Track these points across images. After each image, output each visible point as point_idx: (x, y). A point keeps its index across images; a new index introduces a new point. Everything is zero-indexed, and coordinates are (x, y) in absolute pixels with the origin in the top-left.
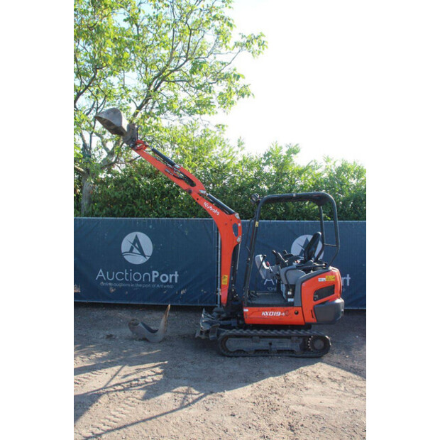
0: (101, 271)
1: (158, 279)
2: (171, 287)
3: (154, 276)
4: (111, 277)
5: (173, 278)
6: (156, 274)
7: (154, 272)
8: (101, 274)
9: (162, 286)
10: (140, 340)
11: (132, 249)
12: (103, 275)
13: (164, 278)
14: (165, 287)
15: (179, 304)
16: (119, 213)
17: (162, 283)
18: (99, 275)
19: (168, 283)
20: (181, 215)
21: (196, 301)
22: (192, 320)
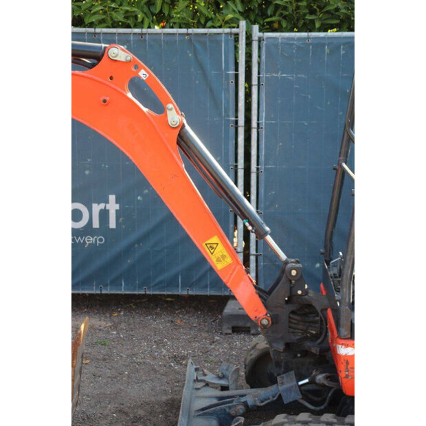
5: (104, 214)
15: (123, 291)
20: (119, 17)
21: (172, 283)
22: (160, 343)
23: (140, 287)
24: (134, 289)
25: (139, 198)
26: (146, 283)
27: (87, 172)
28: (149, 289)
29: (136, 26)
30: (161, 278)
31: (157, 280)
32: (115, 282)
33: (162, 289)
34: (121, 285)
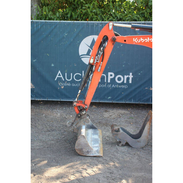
0: (59, 72)
1: (113, 80)
2: (125, 87)
3: (110, 78)
4: (69, 78)
5: (128, 79)
6: (111, 75)
7: (109, 74)
8: (59, 75)
9: (117, 86)
10: (123, 145)
11: (89, 51)
12: (62, 76)
13: (119, 79)
14: (120, 86)
15: (132, 102)
16: (71, 16)
17: (117, 84)
18: (57, 76)
19: (123, 83)
23: (138, 101)
24: (136, 102)
25: (139, 74)
26: (139, 100)
27: (124, 66)
28: (140, 102)
29: (139, 21)
30: (145, 98)
31: (143, 99)
32: (130, 100)
33: (145, 102)
34: (132, 100)
